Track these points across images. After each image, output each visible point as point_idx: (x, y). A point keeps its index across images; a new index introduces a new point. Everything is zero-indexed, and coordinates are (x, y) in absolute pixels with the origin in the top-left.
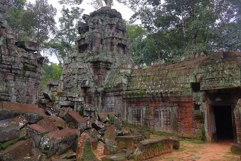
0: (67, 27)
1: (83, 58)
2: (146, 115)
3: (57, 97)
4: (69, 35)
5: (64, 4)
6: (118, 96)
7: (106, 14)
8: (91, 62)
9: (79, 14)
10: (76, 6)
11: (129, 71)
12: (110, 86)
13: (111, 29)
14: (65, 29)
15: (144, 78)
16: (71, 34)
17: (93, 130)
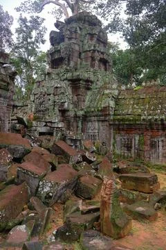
0: (25, 39)
1: (58, 74)
2: (139, 145)
3: (34, 122)
4: (27, 48)
5: (21, 12)
6: (103, 121)
7: (85, 21)
8: (69, 80)
9: (39, 24)
11: (116, 92)
12: (93, 110)
13: (91, 40)
14: (22, 42)
15: (136, 101)
16: (30, 48)
17: (84, 163)
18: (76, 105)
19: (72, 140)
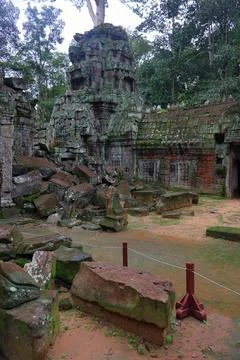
0: (36, 37)
1: (79, 96)
2: (160, 170)
4: (38, 50)
6: (126, 146)
7: (107, 34)
8: (91, 103)
11: (140, 116)
12: (116, 134)
13: (115, 56)
14: (32, 42)
15: (158, 126)
17: (104, 185)
19: (93, 165)
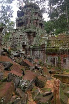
0: (4, 15)
1: (21, 30)
3: (12, 51)
4: (5, 19)
5: (2, 3)
6: (42, 50)
9: (10, 9)
10: (9, 5)
11: (47, 38)
12: (37, 45)
14: (3, 17)
16: (6, 19)
17: (36, 70)
18: (30, 43)
